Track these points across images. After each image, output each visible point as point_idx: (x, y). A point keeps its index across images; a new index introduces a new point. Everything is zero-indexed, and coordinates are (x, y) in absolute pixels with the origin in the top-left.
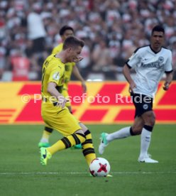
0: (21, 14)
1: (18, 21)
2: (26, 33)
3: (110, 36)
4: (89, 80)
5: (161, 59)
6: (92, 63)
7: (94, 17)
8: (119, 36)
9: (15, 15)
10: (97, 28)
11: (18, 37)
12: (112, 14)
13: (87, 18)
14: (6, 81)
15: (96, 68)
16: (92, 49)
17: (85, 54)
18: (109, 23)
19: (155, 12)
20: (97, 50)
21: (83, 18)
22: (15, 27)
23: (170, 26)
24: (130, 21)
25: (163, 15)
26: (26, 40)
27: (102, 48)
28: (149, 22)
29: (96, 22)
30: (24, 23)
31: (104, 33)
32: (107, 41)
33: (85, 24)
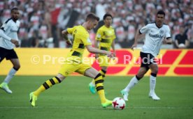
0: (91, 5)
1: (88, 9)
3: (148, 20)
7: (138, 7)
9: (87, 5)
10: (140, 14)
12: (150, 5)
13: (134, 8)
16: (136, 28)
17: (132, 31)
18: (148, 11)
19: (178, 5)
21: (131, 8)
22: (87, 12)
28: (174, 11)
29: (139, 11)
30: (94, 10)
31: (144, 17)
33: (133, 12)
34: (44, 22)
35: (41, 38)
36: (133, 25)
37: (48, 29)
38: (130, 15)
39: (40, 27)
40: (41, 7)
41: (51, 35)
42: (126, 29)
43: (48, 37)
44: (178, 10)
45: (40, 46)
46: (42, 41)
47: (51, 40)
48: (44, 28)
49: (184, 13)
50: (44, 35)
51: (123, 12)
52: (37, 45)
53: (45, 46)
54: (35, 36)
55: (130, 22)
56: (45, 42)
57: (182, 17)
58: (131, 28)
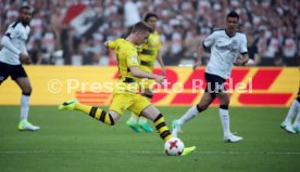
0: (117, 3)
1: (114, 9)
2: (123, 21)
3: (201, 24)
4: (181, 65)
5: (235, 42)
6: (184, 50)
7: (187, 6)
8: (210, 24)
9: (112, 4)
10: (189, 16)
11: (115, 24)
12: (203, 3)
13: (180, 7)
14: (103, 65)
15: (187, 54)
16: (184, 37)
17: (177, 41)
18: (201, 12)
20: (189, 37)
21: (176, 7)
22: (112, 14)
23: (257, 15)
24: (221, 11)
25: (252, 5)
26: (122, 27)
27: (194, 35)
29: (188, 11)
30: (121, 11)
31: (195, 21)
32: (198, 29)
33: (178, 13)
34: (49, 27)
35: (45, 51)
36: (179, 32)
37: (55, 37)
38: (174, 18)
39: (43, 34)
40: (45, 6)
41: (59, 46)
42: (169, 38)
43: (56, 50)
44: (244, 11)
45: (44, 62)
46: (47, 56)
47: (60, 53)
48: (49, 36)
49: (253, 15)
50: (50, 47)
51: (165, 13)
52: (40, 60)
53: (51, 62)
54: (36, 48)
55: (175, 27)
56: (51, 57)
57: (250, 20)
58: (177, 36)
